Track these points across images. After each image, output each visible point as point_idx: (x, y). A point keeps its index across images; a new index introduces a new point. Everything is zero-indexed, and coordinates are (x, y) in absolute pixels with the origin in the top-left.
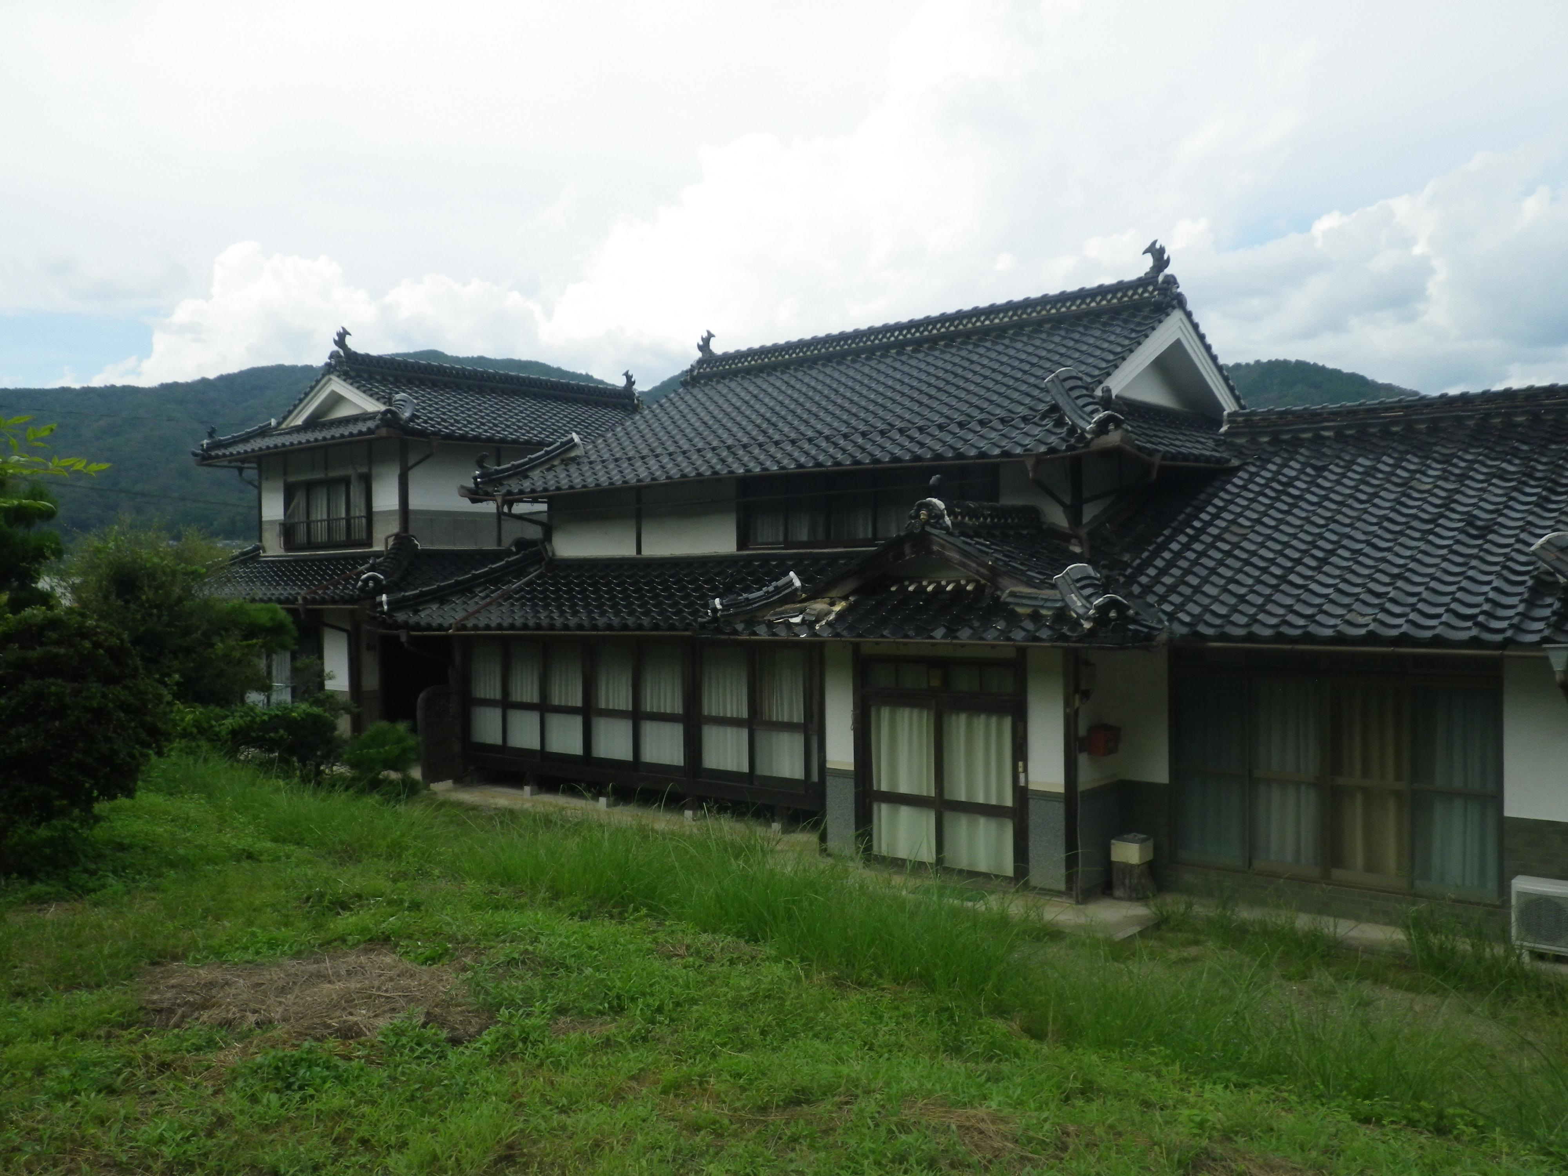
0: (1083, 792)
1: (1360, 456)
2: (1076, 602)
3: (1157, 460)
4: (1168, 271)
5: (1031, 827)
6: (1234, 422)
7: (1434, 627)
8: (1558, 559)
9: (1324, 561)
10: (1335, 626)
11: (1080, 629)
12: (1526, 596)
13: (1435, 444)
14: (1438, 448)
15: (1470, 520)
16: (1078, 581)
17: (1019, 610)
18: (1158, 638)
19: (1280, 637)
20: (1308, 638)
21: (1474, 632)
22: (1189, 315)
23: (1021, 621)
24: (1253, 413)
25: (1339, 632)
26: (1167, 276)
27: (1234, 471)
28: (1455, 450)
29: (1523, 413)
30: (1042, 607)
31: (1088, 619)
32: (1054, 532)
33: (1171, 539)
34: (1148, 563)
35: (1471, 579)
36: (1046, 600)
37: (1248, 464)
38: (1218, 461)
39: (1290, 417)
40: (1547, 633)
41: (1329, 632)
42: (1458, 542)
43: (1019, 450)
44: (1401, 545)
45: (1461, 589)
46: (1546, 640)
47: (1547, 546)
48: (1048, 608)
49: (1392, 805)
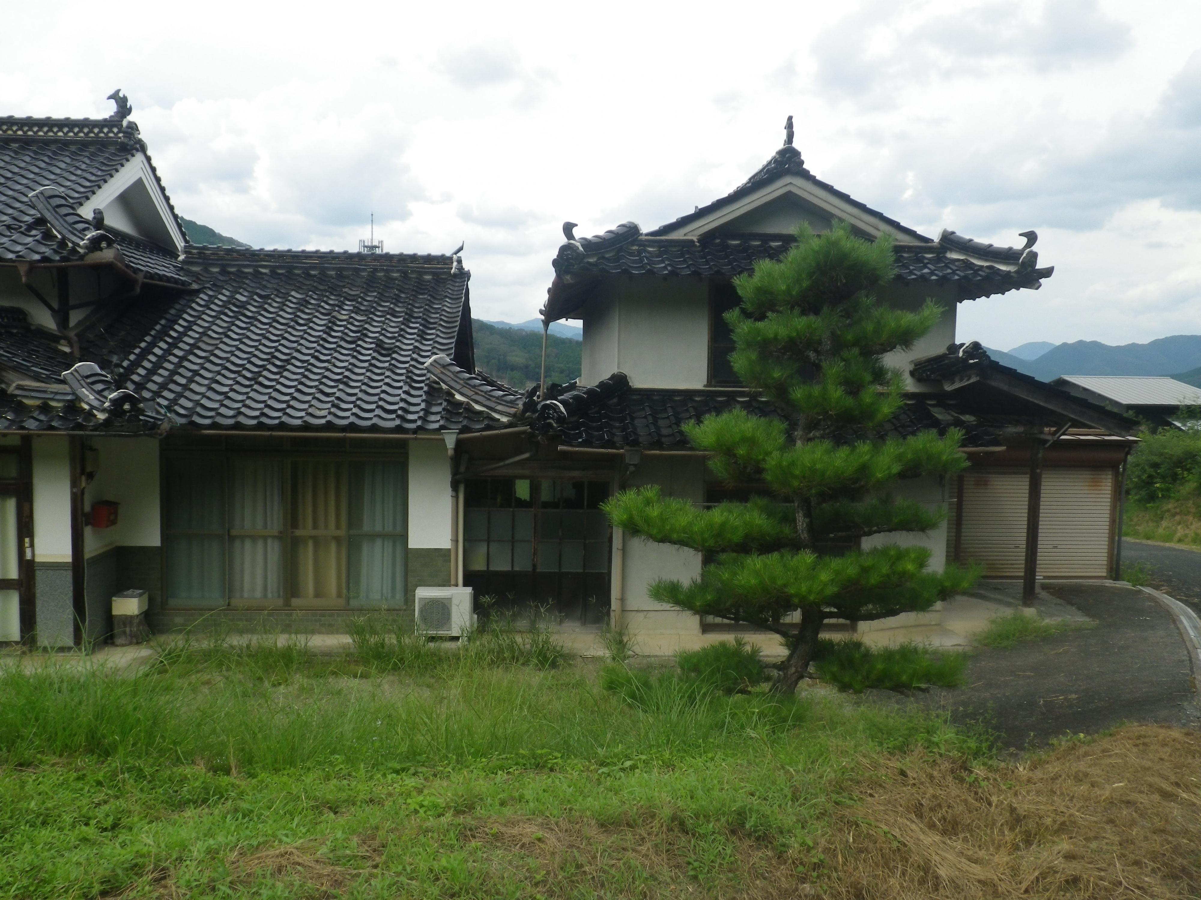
0: (88, 560)
1: (293, 290)
2: (88, 397)
3: (140, 277)
4: (131, 118)
5: (38, 595)
6: (190, 253)
7: (371, 419)
8: (442, 373)
9: (283, 368)
10: (301, 417)
11: (94, 420)
12: (424, 397)
13: (344, 287)
14: (346, 290)
15: (379, 345)
16: (88, 377)
17: (26, 401)
18: (162, 427)
19: (261, 426)
20: (282, 426)
21: (398, 422)
22: (149, 159)
23: (31, 412)
24: (205, 248)
25: (305, 422)
26: (130, 123)
27: (197, 292)
28: (358, 293)
29: (398, 271)
30: (52, 399)
31: (104, 410)
32: (42, 333)
33: (153, 344)
34: (136, 364)
35: (387, 384)
36: (56, 393)
37: (205, 288)
38: (183, 283)
39: (235, 255)
40: (442, 422)
41: (299, 422)
42: (374, 358)
43: (11, 256)
44: (335, 358)
45: (384, 392)
46: (442, 427)
47: (435, 364)
48: (58, 401)
49: (333, 547)
